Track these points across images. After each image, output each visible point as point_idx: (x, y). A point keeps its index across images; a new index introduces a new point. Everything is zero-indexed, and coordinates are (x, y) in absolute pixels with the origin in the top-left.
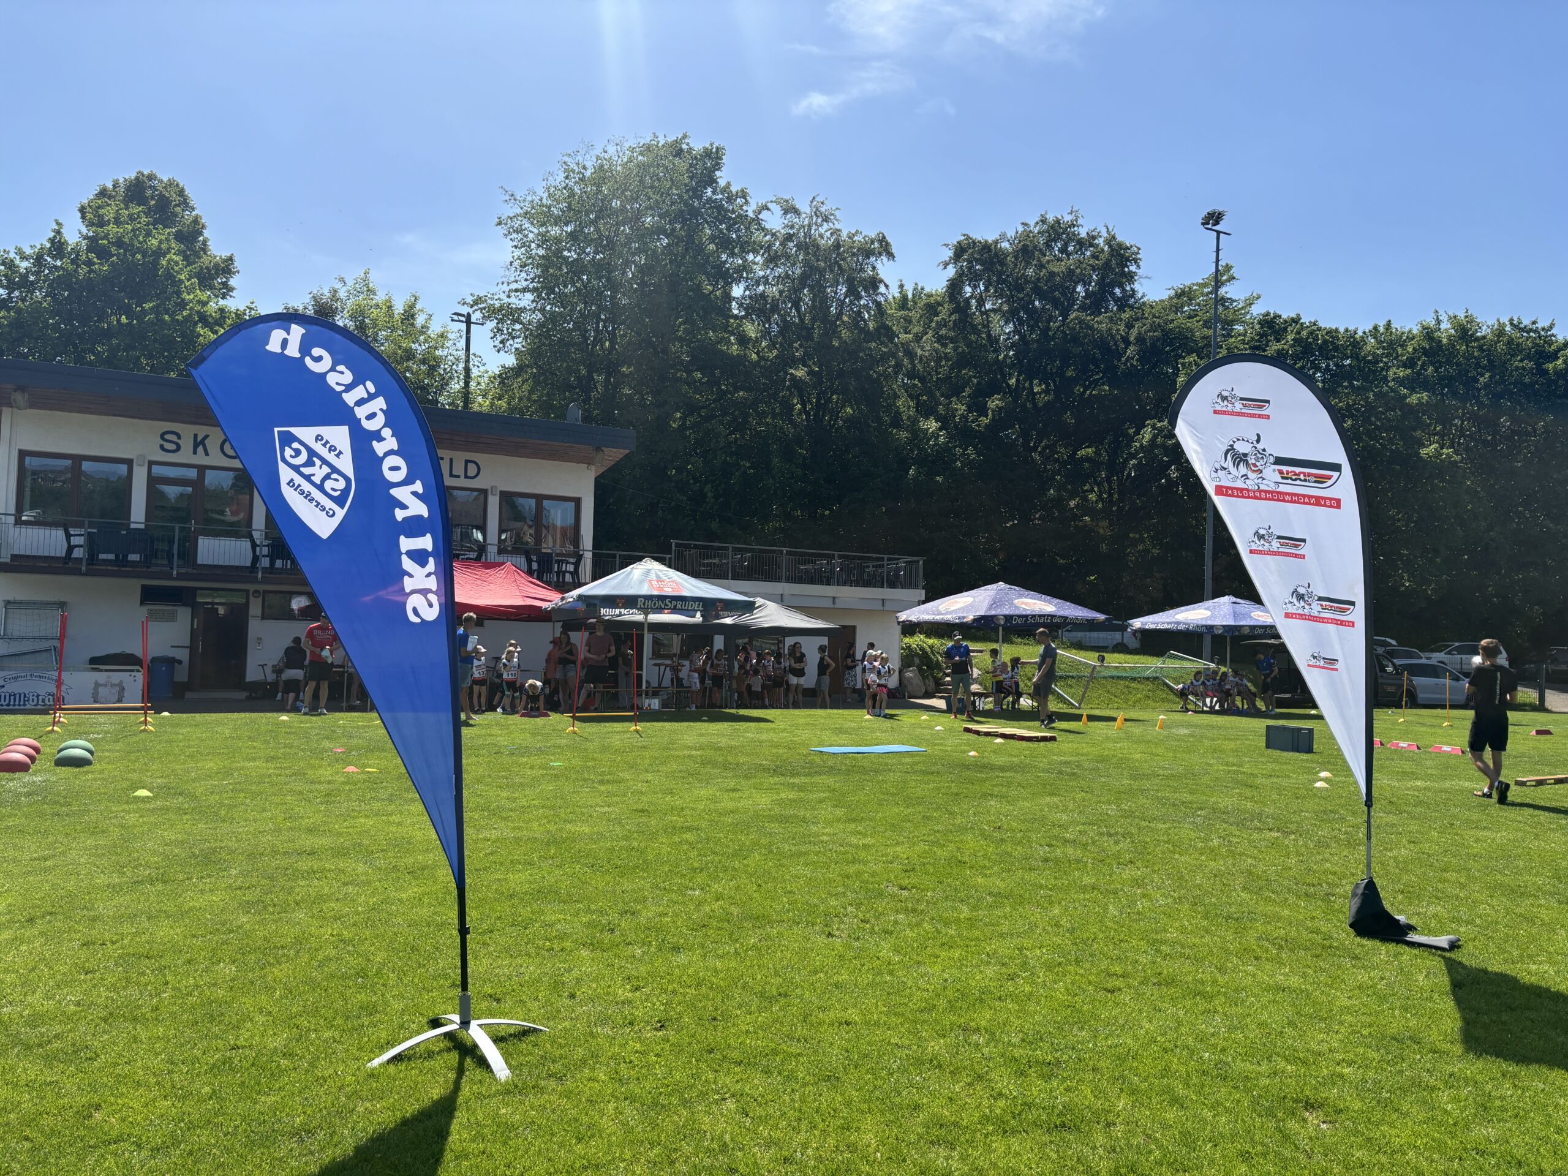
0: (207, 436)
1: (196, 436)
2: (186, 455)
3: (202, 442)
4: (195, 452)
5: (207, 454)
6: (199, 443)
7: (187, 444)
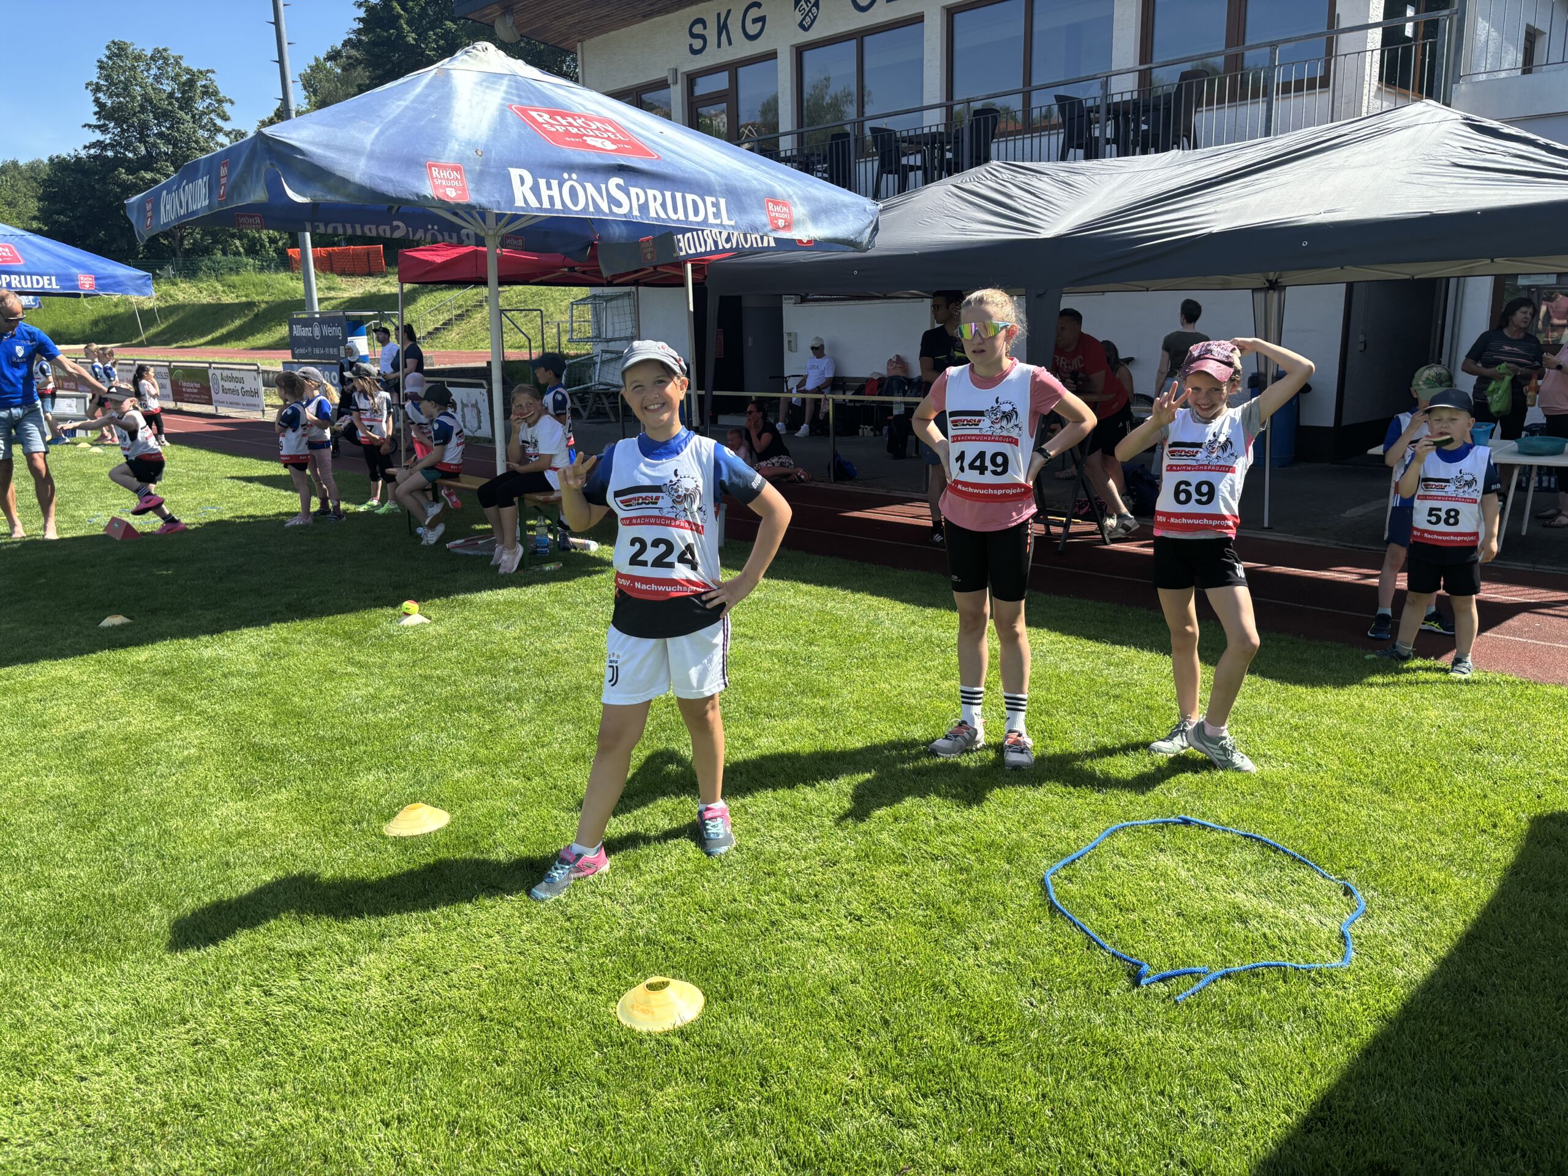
0: (729, 11)
1: (719, 15)
2: (712, 57)
3: (725, 25)
4: (719, 46)
5: (730, 43)
6: (722, 28)
7: (711, 33)
